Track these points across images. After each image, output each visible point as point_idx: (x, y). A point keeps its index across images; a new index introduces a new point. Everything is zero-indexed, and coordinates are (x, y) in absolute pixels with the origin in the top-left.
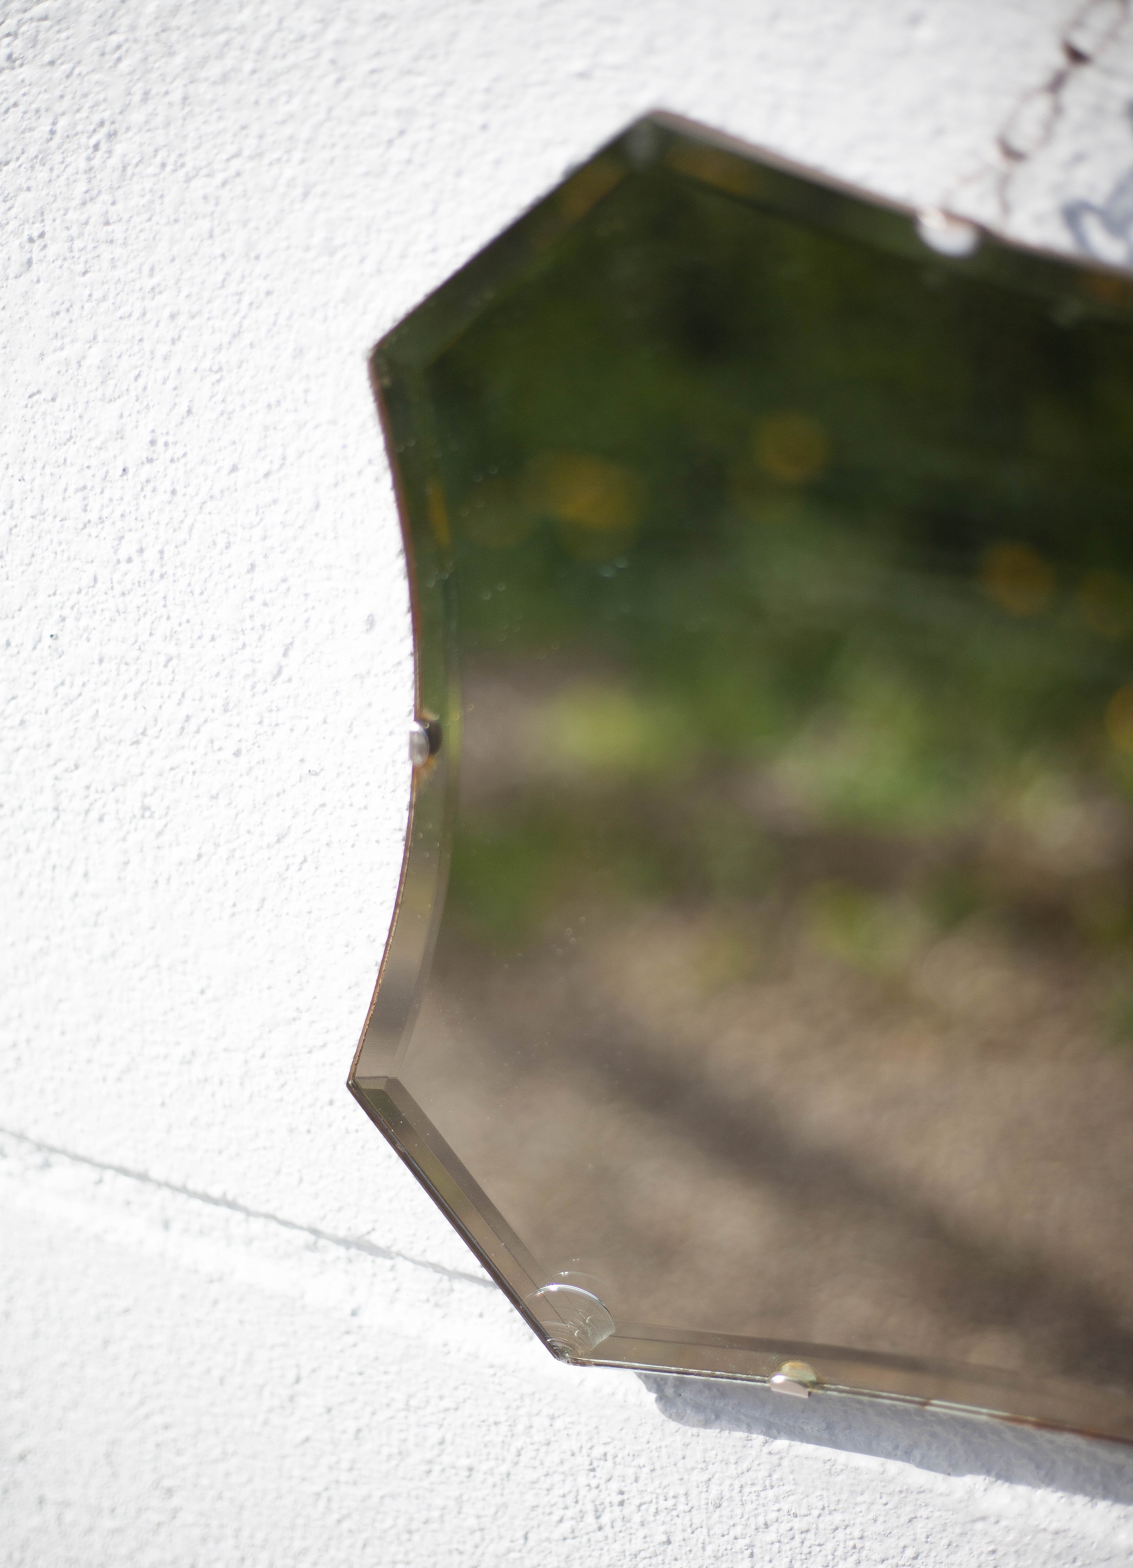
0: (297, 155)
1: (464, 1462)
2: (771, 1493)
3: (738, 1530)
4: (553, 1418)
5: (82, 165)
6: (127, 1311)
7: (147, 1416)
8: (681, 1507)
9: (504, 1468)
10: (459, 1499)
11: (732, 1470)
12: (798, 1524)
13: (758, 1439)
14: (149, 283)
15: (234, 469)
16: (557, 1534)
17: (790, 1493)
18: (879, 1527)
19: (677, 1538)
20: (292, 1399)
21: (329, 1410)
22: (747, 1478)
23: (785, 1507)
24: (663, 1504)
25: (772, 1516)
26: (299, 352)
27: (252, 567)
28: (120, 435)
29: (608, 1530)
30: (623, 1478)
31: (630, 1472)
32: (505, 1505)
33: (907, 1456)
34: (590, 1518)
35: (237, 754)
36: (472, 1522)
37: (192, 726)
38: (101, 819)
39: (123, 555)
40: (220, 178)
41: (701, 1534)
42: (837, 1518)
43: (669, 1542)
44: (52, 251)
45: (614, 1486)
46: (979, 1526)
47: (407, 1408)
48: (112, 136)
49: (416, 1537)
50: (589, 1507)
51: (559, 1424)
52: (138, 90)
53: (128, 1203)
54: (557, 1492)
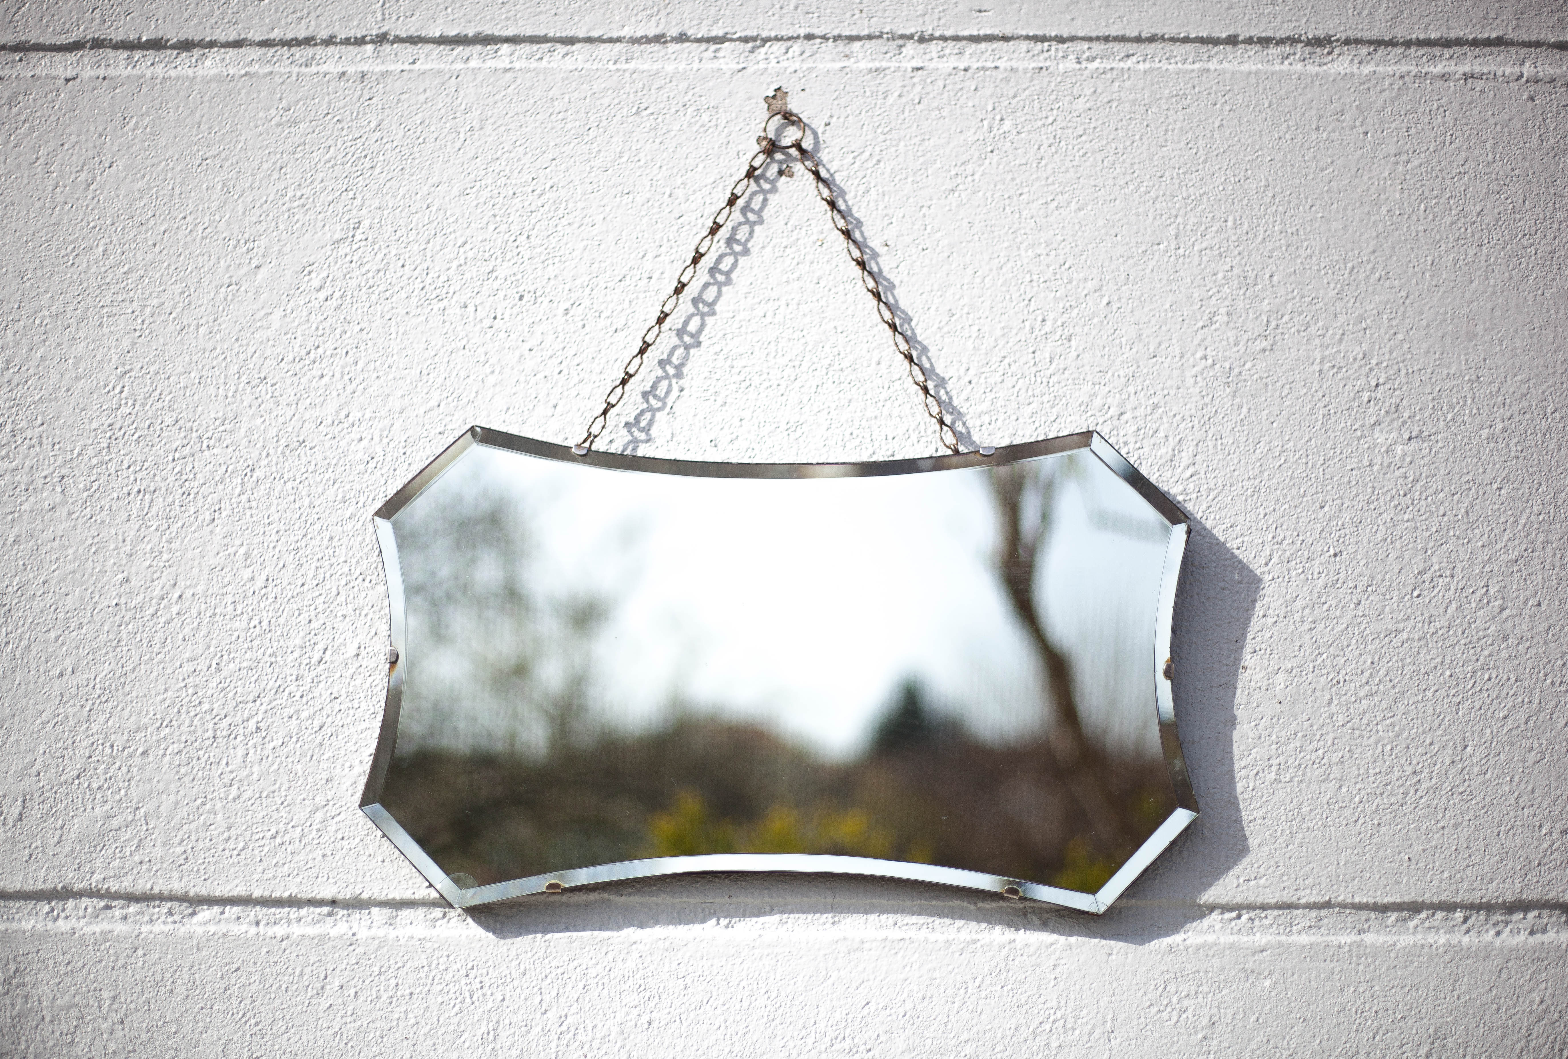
0: (330, 470)
1: (408, 992)
2: (546, 961)
3: (533, 984)
4: (448, 956)
5: (239, 481)
6: (238, 969)
7: (246, 1022)
8: (509, 980)
9: (427, 989)
10: (406, 1012)
11: (529, 955)
12: (560, 971)
13: (539, 935)
14: (267, 521)
15: (303, 585)
16: (453, 1013)
17: (555, 958)
18: (594, 961)
19: (507, 997)
20: (323, 988)
21: (342, 987)
22: (536, 957)
23: (553, 964)
24: (500, 982)
25: (548, 971)
26: (331, 539)
27: (310, 621)
28: (253, 579)
29: (477, 1003)
30: (481, 975)
31: (485, 971)
32: (428, 1007)
33: (601, 929)
34: (468, 1000)
35: (302, 697)
36: (413, 1021)
37: (281, 689)
38: (236, 738)
39: (252, 625)
40: (298, 481)
41: (518, 991)
42: (576, 963)
43: (504, 1000)
44: (224, 514)
45: (478, 980)
46: (634, 947)
47: (380, 974)
48: (252, 470)
49: (385, 1039)
50: (467, 995)
51: (451, 958)
52: (264, 454)
53: (239, 918)
54: (452, 991)
